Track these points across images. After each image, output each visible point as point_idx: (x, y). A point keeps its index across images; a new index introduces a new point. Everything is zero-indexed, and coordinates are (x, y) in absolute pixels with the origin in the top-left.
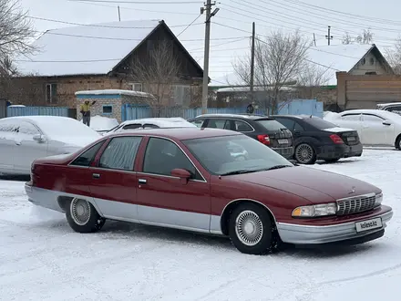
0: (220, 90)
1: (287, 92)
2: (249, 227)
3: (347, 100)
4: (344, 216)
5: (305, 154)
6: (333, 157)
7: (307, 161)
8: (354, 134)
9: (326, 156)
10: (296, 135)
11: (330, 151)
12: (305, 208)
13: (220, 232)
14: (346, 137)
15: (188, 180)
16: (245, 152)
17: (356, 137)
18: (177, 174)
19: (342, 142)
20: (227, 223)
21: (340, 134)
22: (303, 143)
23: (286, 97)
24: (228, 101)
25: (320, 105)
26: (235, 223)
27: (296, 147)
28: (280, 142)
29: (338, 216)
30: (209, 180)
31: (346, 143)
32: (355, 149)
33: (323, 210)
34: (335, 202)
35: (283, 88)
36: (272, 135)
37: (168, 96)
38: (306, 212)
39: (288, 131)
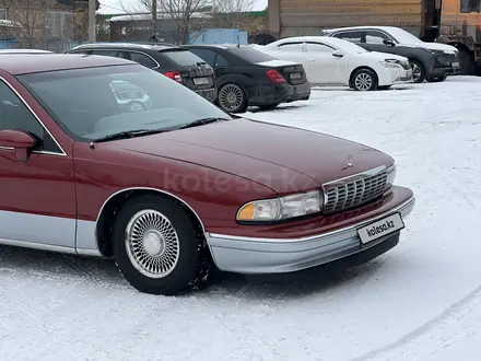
0: (113, 19)
1: (201, 20)
2: (153, 242)
3: (281, 26)
4: (336, 213)
5: (232, 98)
6: (272, 102)
7: (235, 108)
8: (298, 69)
9: (262, 100)
10: (219, 72)
11: (267, 93)
12: (262, 203)
13: (96, 252)
14: (289, 74)
15: (30, 151)
16: (146, 98)
17: (302, 73)
18: (9, 141)
19: (284, 80)
20: (110, 235)
21: (281, 69)
22: (230, 83)
23: (200, 26)
24: (124, 32)
25: (244, 36)
26: (124, 234)
27: (219, 90)
28: (198, 82)
29: (325, 216)
30: (71, 151)
31: (289, 81)
32: (300, 90)
33: (297, 206)
34: (320, 189)
35: (195, 14)
36: (184, 72)
37: (42, 26)
38: (265, 211)
39: (207, 66)
